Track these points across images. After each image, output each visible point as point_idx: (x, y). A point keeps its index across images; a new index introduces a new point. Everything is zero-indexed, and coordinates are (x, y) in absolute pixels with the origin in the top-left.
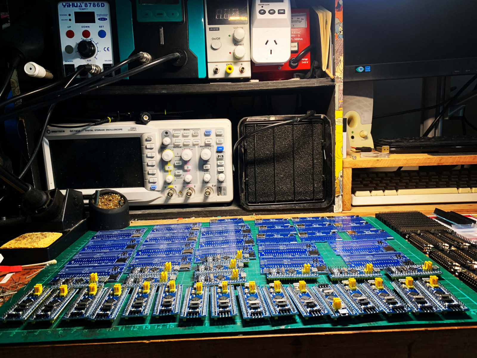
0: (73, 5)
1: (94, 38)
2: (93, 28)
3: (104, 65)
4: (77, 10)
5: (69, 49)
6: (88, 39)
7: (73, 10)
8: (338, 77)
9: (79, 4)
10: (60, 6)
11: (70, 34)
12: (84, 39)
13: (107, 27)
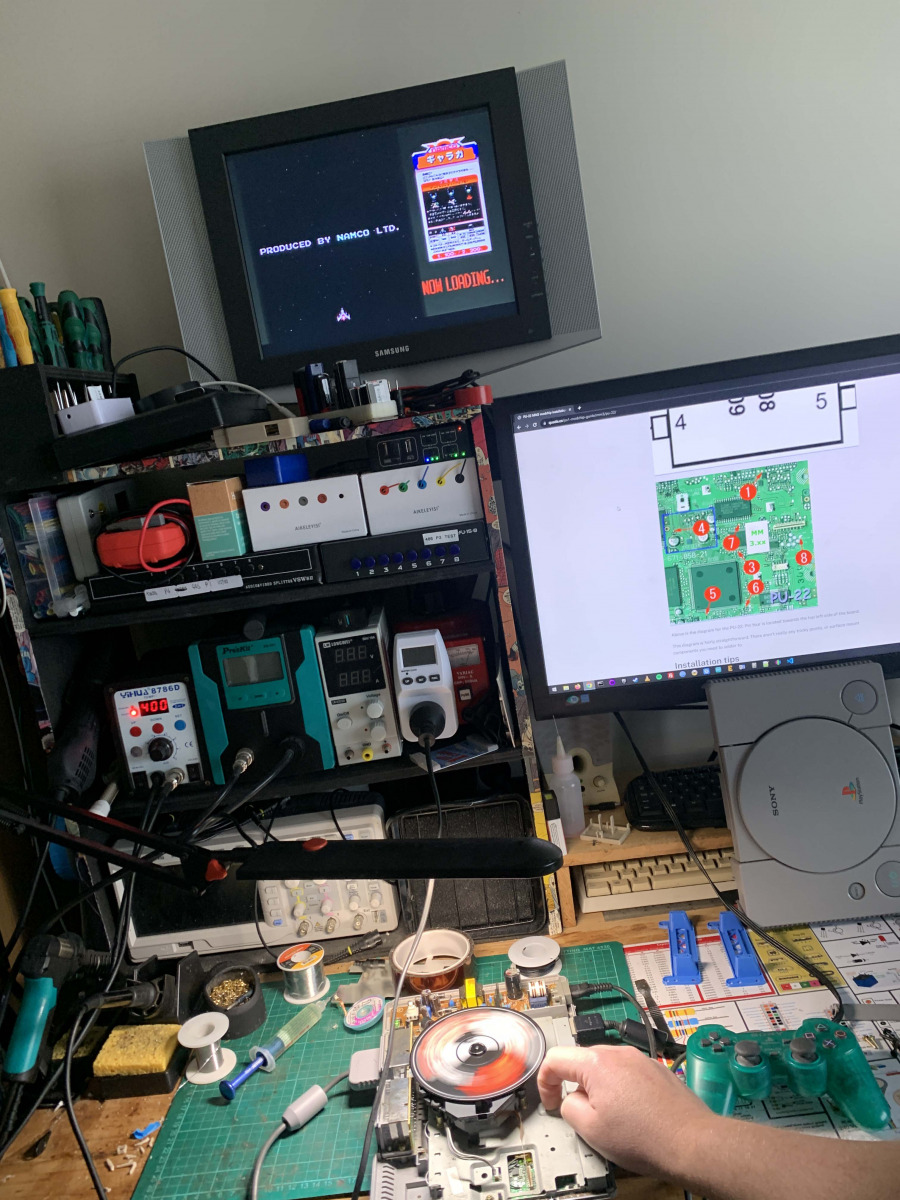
0: (136, 694)
1: (170, 732)
2: (167, 720)
3: (188, 767)
4: (142, 699)
5: (135, 752)
6: (161, 735)
7: (135, 701)
8: (526, 748)
9: (143, 692)
10: (117, 696)
11: (136, 732)
12: (158, 736)
13: (185, 715)
